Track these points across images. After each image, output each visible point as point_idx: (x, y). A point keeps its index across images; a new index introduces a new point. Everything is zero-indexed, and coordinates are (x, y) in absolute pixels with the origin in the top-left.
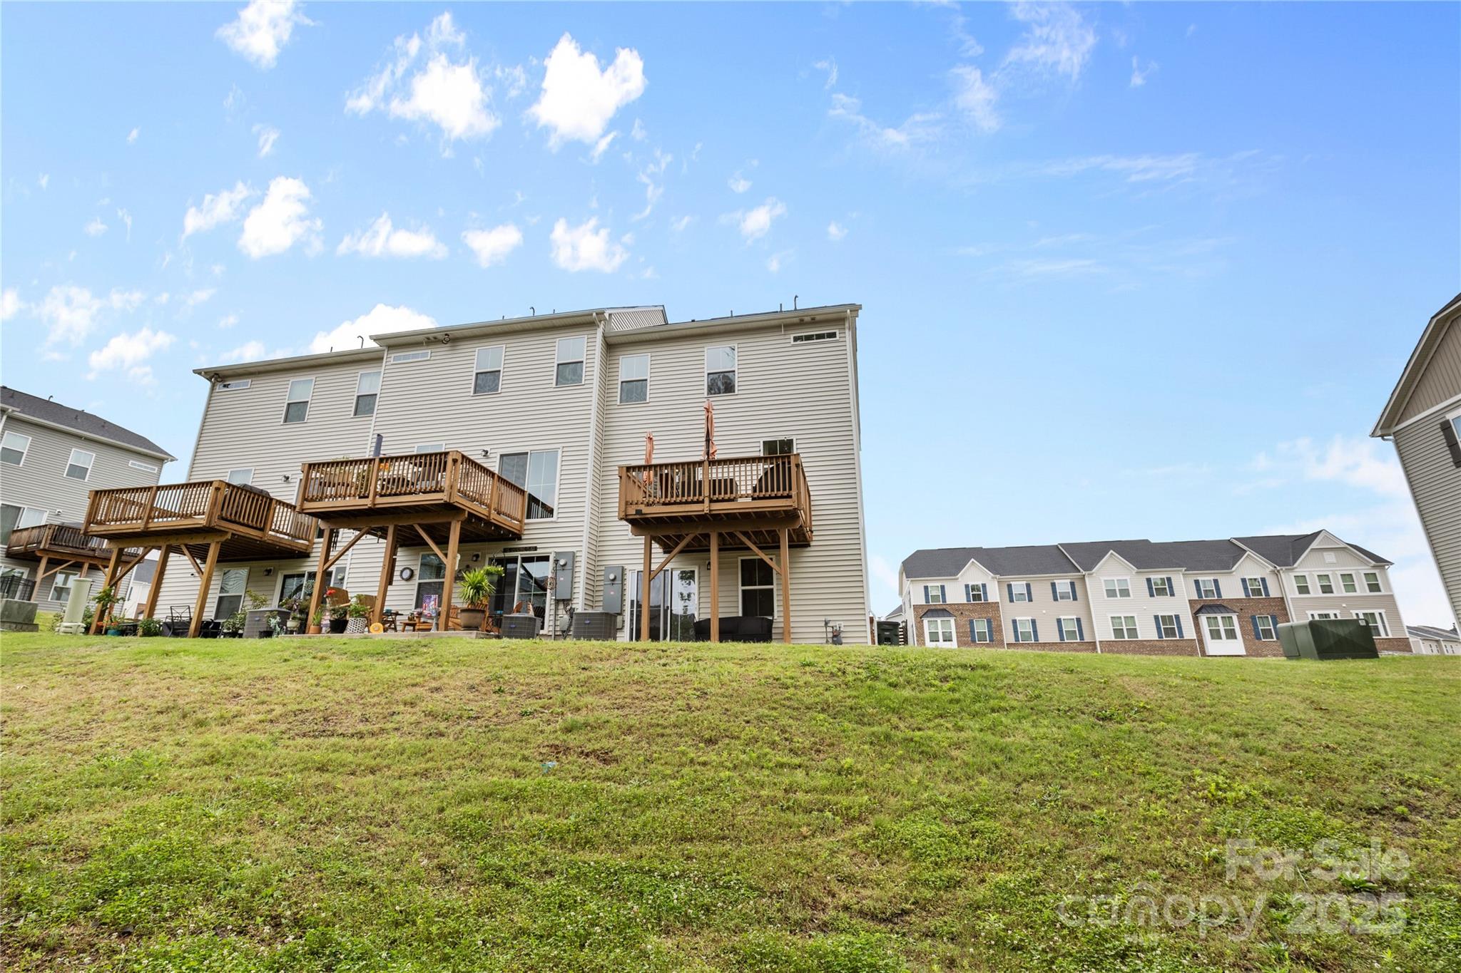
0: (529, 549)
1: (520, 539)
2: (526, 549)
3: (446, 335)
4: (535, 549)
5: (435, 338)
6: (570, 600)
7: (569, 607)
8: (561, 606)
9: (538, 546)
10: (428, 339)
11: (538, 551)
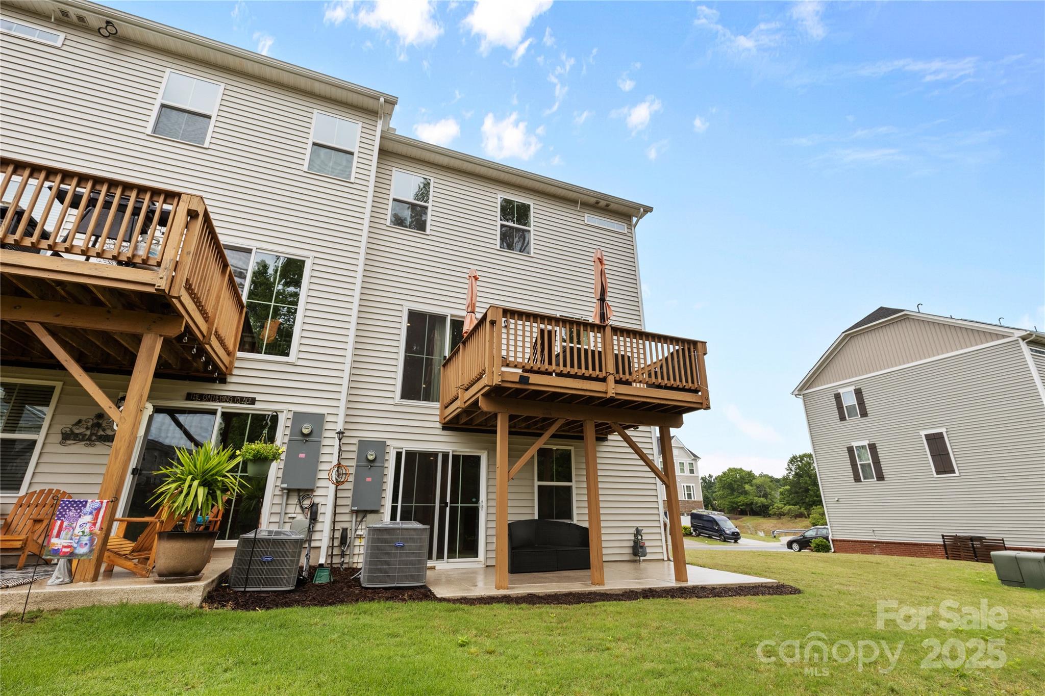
0: (241, 400)
1: (223, 381)
2: (234, 400)
3: (108, 23)
4: (253, 401)
5: (81, 19)
6: (312, 490)
7: (307, 503)
8: (294, 500)
9: (258, 397)
10: (65, 14)
11: (258, 405)
